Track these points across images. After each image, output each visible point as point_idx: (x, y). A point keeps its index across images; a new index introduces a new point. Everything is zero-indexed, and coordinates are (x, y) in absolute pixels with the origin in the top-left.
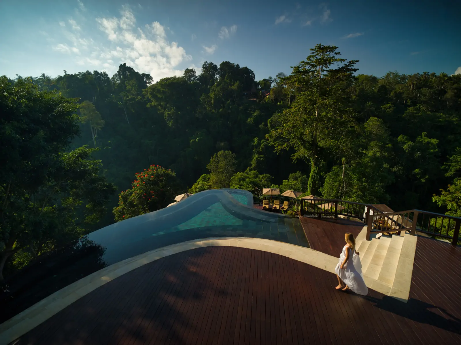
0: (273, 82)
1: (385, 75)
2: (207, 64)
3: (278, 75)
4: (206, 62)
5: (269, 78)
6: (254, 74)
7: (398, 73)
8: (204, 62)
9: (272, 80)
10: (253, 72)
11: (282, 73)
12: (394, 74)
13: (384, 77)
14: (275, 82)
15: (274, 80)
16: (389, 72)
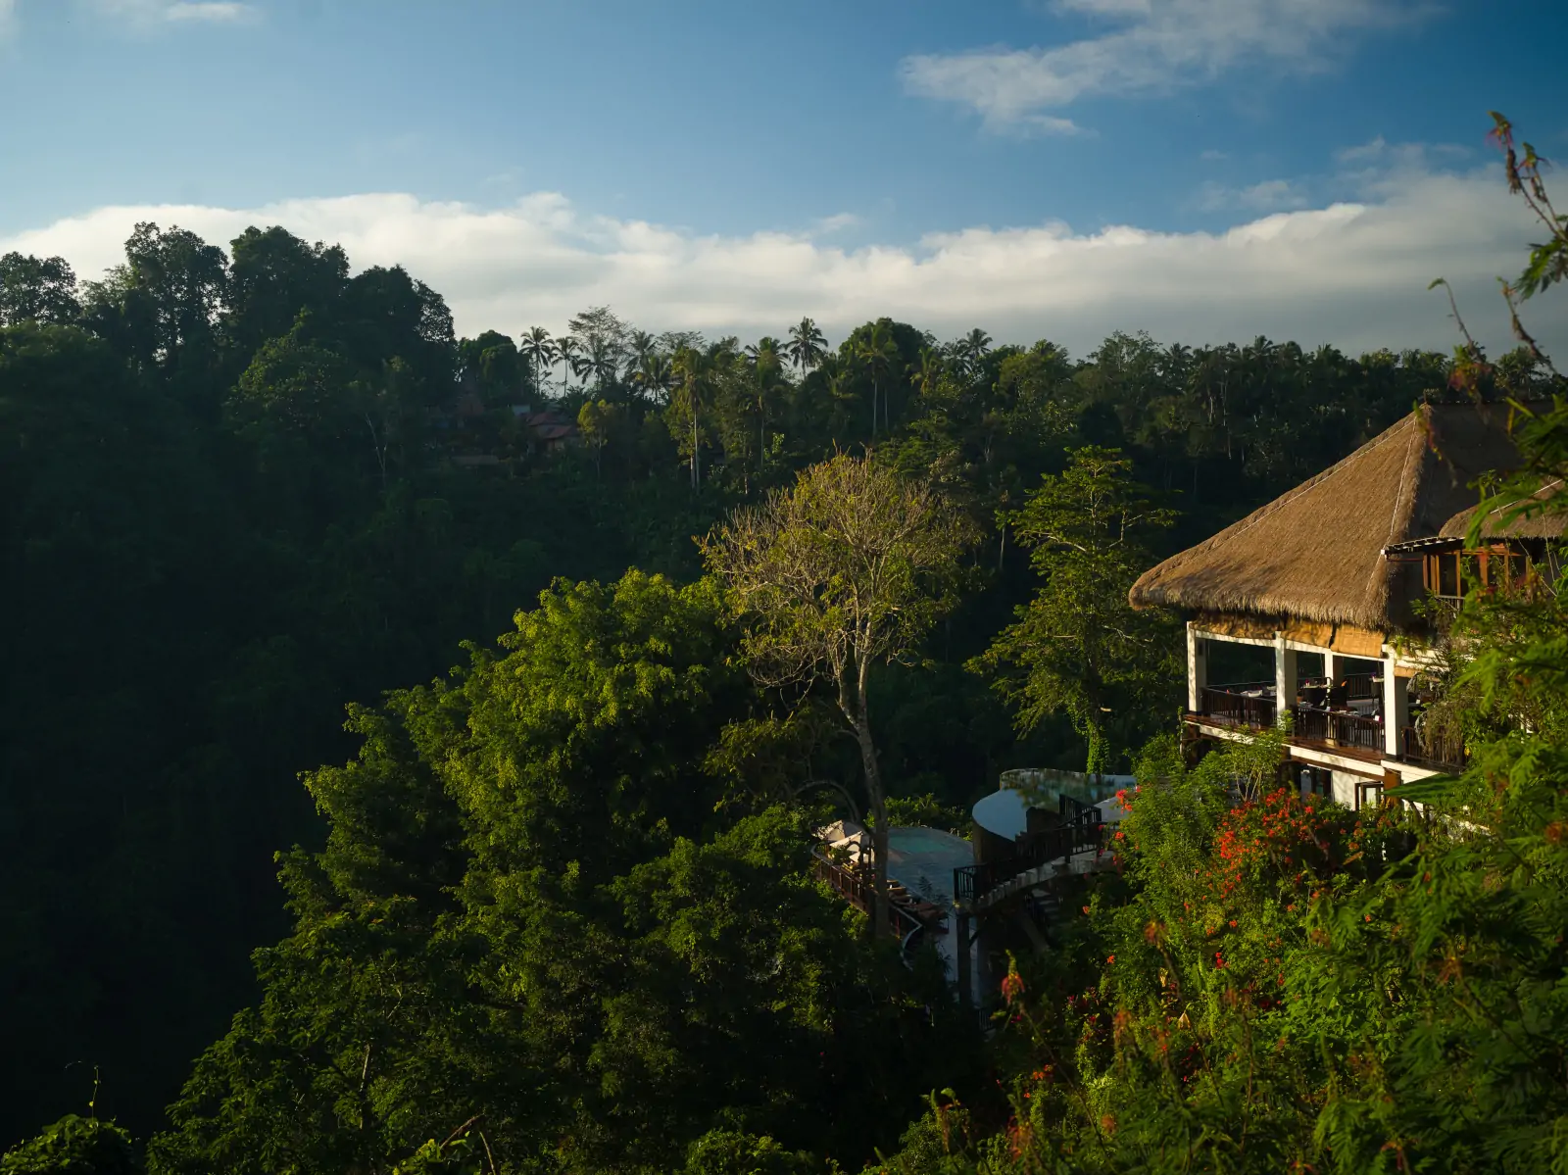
0: (551, 356)
1: (1098, 350)
2: (153, 236)
3: (580, 321)
4: (152, 226)
5: (531, 332)
6: (448, 310)
7: (1153, 344)
8: (137, 226)
9: (550, 345)
10: (438, 297)
11: (603, 312)
12: (1135, 343)
13: (1093, 356)
14: (567, 357)
15: (558, 345)
16: (1116, 333)
